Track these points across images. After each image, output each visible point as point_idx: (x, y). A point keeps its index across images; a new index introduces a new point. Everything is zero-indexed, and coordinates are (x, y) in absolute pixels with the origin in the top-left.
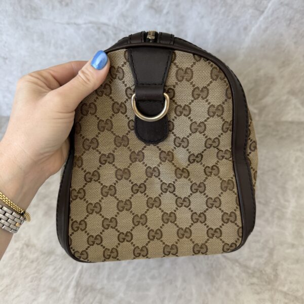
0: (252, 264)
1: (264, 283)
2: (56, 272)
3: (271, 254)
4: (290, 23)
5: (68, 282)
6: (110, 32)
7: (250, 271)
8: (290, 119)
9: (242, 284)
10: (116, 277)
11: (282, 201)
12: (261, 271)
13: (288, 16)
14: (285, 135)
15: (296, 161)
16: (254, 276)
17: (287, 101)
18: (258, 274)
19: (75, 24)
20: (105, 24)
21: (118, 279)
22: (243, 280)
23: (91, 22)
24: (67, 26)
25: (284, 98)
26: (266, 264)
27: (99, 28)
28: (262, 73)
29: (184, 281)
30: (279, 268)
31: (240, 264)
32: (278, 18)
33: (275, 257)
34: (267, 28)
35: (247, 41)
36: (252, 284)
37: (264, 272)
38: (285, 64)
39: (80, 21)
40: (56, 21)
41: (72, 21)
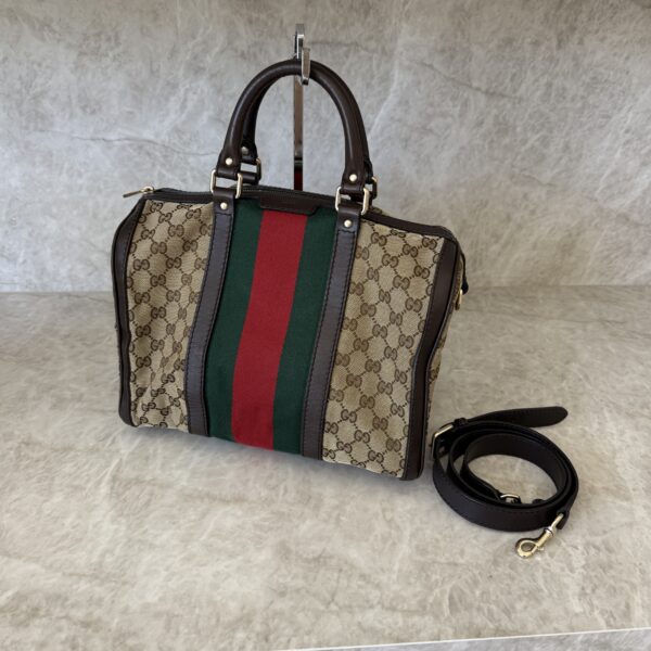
2: (79, 468)
4: (406, 145)
5: (98, 478)
6: (158, 154)
10: (174, 465)
13: (403, 136)
19: (104, 140)
20: (149, 141)
21: (178, 468)
23: (128, 139)
24: (92, 143)
27: (141, 147)
32: (389, 138)
39: (112, 136)
40: (75, 135)
41: (100, 136)
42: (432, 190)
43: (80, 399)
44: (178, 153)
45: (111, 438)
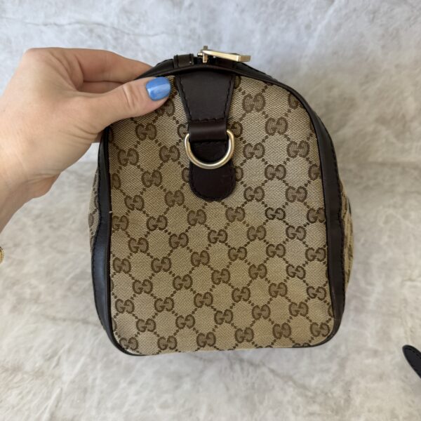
0: (313, 382)
1: (330, 413)
2: (22, 398)
3: (342, 366)
4: (374, 18)
5: (38, 414)
6: (108, 36)
7: (310, 394)
8: (380, 160)
9: (296, 414)
10: (109, 405)
11: (363, 284)
12: (326, 394)
13: (371, 7)
14: (371, 183)
15: (386, 222)
16: (314, 402)
17: (375, 133)
18: (320, 399)
19: (56, 24)
20: (99, 24)
21: (113, 409)
22: (298, 407)
23: (78, 22)
24: (44, 28)
25: (371, 129)
26: (334, 382)
27: (91, 31)
28: (336, 92)
29: (211, 410)
30: (353, 388)
31: (295, 383)
33: (347, 371)
34: (340, 25)
35: (312, 45)
36: (312, 414)
37: (330, 395)
38: (369, 78)
39: (63, 20)
40: (27, 21)
41: (51, 21)
42: (397, 66)
43: (36, 299)
44: (128, 34)
45: (56, 358)
